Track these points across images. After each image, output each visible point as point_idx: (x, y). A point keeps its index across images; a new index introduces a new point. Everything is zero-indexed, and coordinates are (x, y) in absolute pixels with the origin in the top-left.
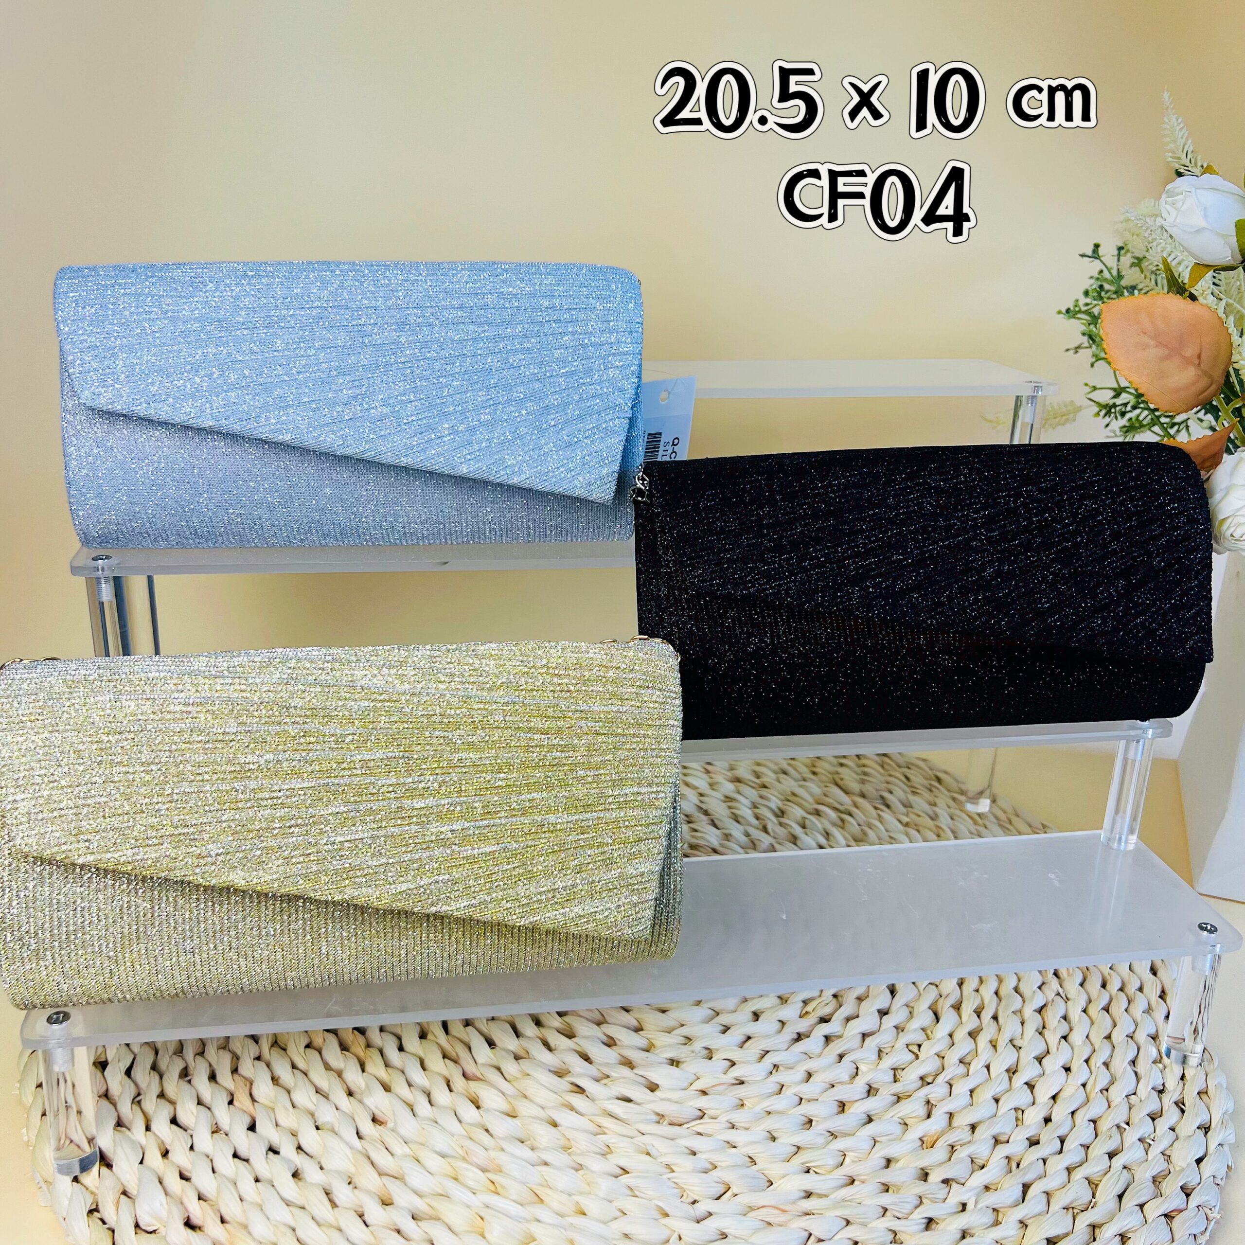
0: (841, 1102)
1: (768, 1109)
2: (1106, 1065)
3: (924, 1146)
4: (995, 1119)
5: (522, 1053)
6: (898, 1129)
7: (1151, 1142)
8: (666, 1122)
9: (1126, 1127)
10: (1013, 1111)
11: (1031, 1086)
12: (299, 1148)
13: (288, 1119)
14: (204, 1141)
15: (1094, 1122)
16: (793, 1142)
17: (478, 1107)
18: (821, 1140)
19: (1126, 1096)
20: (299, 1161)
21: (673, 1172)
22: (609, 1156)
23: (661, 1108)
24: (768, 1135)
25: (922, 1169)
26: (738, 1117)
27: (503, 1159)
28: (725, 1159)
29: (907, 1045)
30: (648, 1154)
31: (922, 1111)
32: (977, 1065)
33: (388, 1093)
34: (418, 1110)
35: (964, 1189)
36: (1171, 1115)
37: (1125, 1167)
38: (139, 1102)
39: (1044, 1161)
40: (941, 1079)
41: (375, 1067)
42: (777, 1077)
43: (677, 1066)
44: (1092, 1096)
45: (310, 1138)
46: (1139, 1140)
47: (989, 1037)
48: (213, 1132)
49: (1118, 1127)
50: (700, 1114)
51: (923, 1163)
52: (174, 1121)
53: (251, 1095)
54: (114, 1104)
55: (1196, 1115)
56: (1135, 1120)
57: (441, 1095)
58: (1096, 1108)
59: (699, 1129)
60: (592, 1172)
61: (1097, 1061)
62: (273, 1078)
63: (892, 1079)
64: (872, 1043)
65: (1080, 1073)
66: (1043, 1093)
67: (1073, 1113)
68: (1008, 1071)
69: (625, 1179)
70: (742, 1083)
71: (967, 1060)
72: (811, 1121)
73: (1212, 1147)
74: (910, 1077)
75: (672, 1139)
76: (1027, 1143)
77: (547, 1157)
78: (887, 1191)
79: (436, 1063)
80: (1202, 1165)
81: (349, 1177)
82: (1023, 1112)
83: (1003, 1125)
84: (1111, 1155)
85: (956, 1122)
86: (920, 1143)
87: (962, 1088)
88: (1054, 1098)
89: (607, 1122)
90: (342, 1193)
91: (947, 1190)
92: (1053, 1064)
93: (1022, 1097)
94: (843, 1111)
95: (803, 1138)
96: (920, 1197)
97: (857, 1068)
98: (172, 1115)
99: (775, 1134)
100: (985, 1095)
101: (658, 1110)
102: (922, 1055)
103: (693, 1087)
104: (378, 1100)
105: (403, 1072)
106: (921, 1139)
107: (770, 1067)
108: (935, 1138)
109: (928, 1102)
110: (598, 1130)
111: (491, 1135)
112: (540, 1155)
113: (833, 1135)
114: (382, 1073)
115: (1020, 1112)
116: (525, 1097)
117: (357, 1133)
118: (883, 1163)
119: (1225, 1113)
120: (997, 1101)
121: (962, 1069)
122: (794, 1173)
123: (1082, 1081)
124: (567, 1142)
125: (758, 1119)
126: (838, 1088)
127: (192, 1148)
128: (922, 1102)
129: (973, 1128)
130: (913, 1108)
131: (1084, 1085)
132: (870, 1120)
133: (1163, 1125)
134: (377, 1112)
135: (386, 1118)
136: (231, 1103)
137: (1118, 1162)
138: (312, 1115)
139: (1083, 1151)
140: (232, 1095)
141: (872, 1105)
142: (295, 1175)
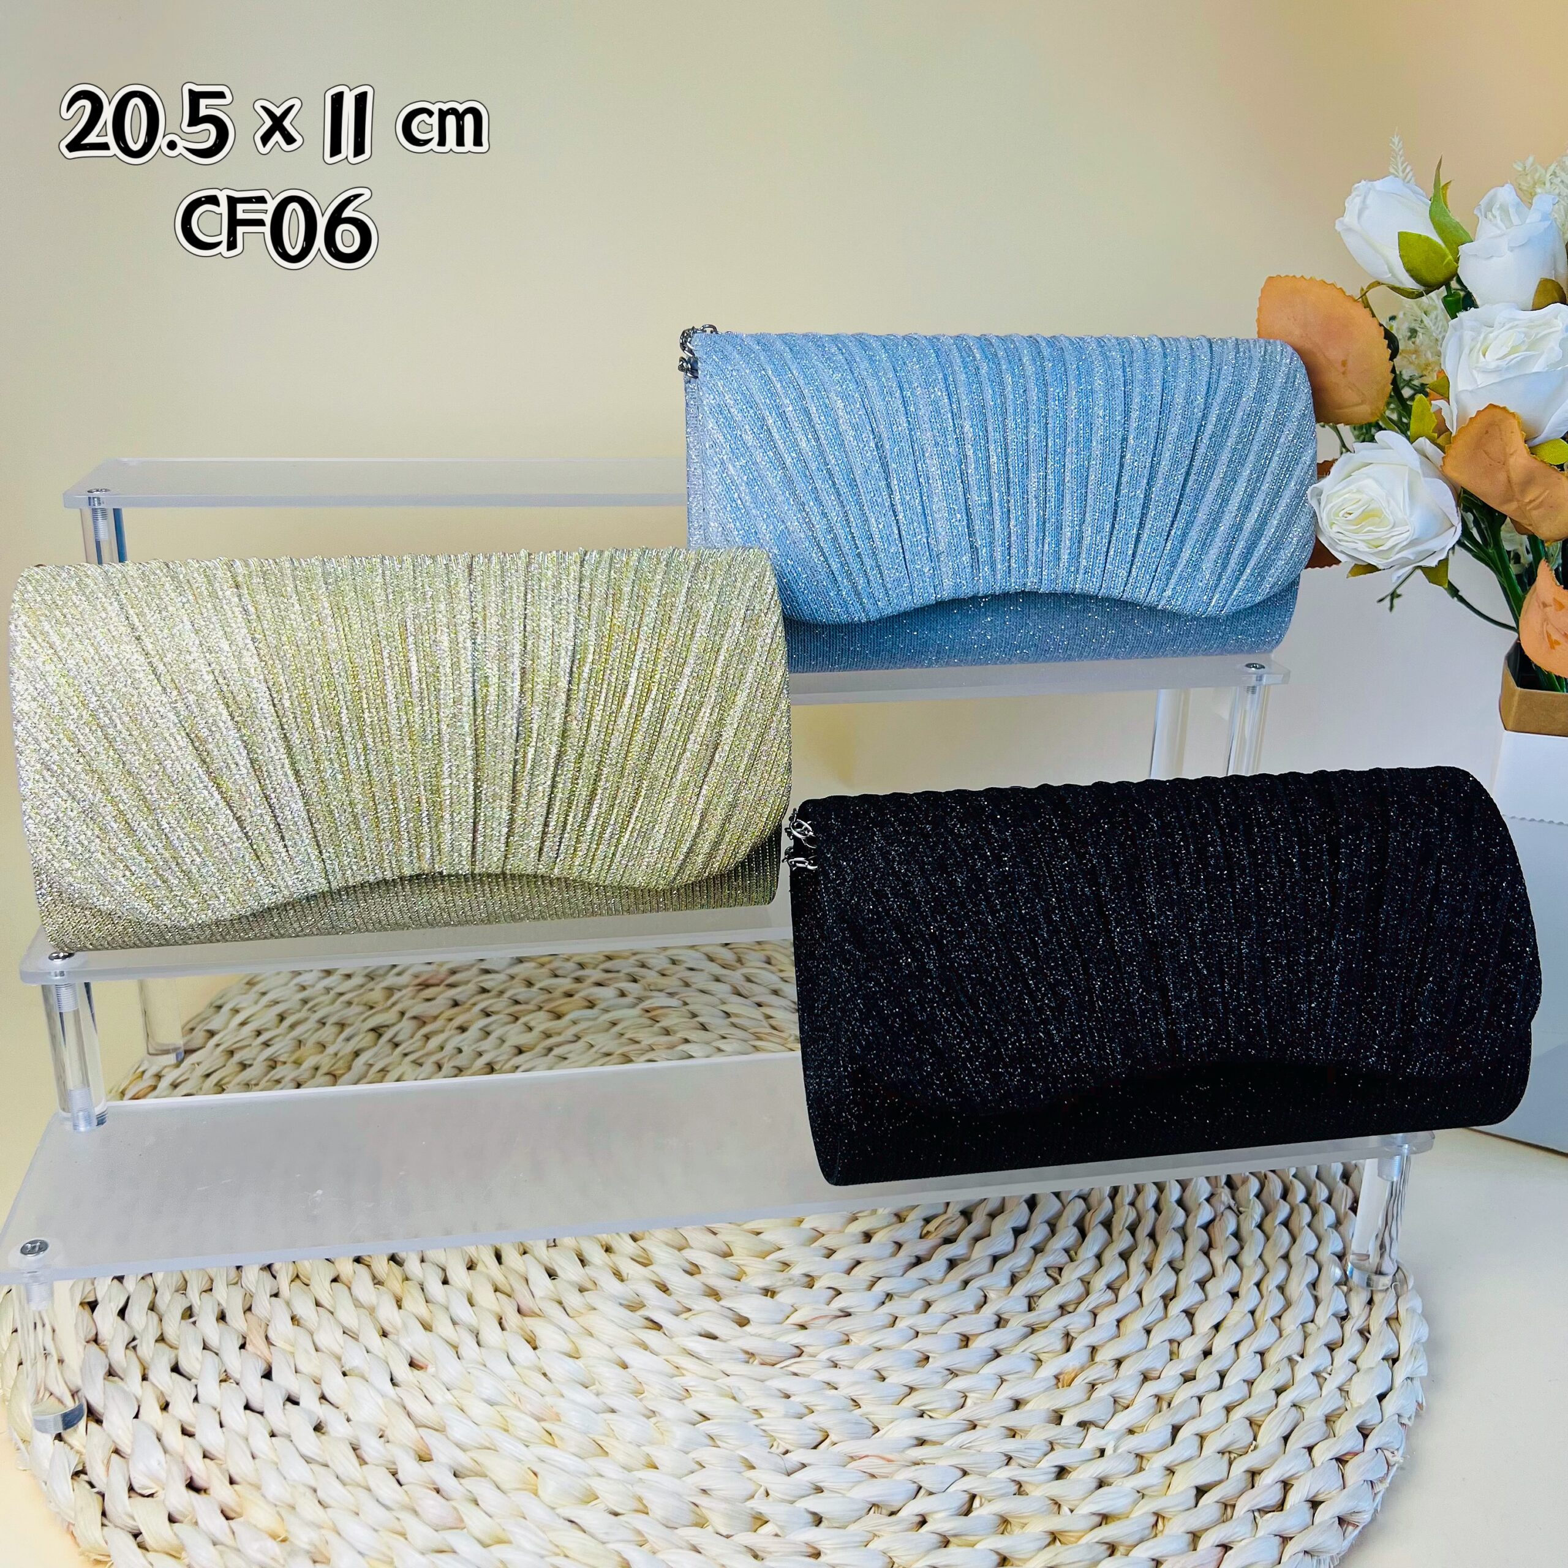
0: (964, 1336)
1: (878, 1345)
2: (1281, 1288)
3: (1060, 1385)
4: (1144, 1352)
5: (589, 1285)
6: (1029, 1367)
7: (1327, 1376)
8: (756, 1362)
9: (1299, 1359)
10: (1167, 1343)
11: (1189, 1314)
12: (323, 1397)
13: (309, 1364)
14: (210, 1389)
15: (1262, 1354)
16: (903, 1382)
17: (535, 1348)
18: (937, 1379)
19: (1303, 1324)
20: (323, 1412)
21: (762, 1417)
22: (686, 1401)
23: (751, 1344)
24: (876, 1374)
25: (1055, 1411)
26: (841, 1353)
27: (562, 1405)
28: (823, 1402)
29: (1046, 1269)
30: (734, 1398)
31: (1059, 1345)
32: (1127, 1291)
33: (428, 1333)
34: (462, 1351)
35: (1103, 1432)
36: (1354, 1343)
37: (1294, 1405)
38: (134, 1348)
39: (1200, 1399)
40: (1082, 1308)
41: (414, 1304)
42: (890, 1308)
43: (772, 1297)
44: (1260, 1325)
45: (334, 1386)
46: (1313, 1374)
47: (1143, 1258)
48: (221, 1381)
49: (1290, 1359)
50: (797, 1351)
51: (1057, 1405)
52: (176, 1369)
53: (267, 1337)
54: (104, 1351)
55: (1382, 1343)
56: (1310, 1350)
57: (491, 1333)
58: (1265, 1337)
59: (794, 1369)
60: (667, 1419)
61: (1271, 1284)
62: (293, 1318)
63: (1026, 1308)
64: (1004, 1268)
65: (1249, 1297)
66: (1204, 1323)
67: (1237, 1344)
68: (1163, 1297)
69: (705, 1426)
70: (849, 1315)
71: (1116, 1286)
72: (928, 1358)
73: (1398, 1381)
74: (1048, 1304)
75: (762, 1381)
76: (1181, 1379)
77: (614, 1403)
78: (1014, 1436)
79: (486, 1298)
80: (1385, 1401)
81: (381, 1430)
82: (1179, 1344)
83: (1153, 1359)
84: (1279, 1392)
85: (1098, 1359)
86: (1054, 1381)
87: (1107, 1318)
88: (1217, 1327)
89: (685, 1362)
90: (372, 1447)
91: (1082, 1435)
92: (1218, 1288)
93: (1177, 1327)
94: (966, 1346)
95: (914, 1376)
96: (1051, 1443)
97: (985, 1296)
98: (173, 1363)
99: (884, 1374)
100: (1134, 1326)
101: (747, 1348)
102: (1063, 1280)
103: (790, 1321)
104: (416, 1341)
105: (447, 1309)
106: (1057, 1377)
107: (882, 1297)
108: (1073, 1375)
109: (1067, 1335)
110: (676, 1372)
111: (550, 1380)
112: (605, 1401)
113: (953, 1373)
114: (422, 1310)
115: (1176, 1345)
116: (591, 1335)
117: (392, 1380)
118: (1011, 1404)
119: (1418, 1341)
120: (1148, 1332)
121: (1109, 1295)
122: (904, 1417)
123: (1251, 1307)
124: (638, 1386)
125: (864, 1354)
126: (961, 1318)
127: (196, 1399)
128: (1060, 1333)
129: (1119, 1363)
130: (1048, 1341)
131: (1252, 1313)
132: (997, 1355)
133: (1342, 1356)
134: (416, 1356)
135: (426, 1362)
136: (243, 1346)
137: (1286, 1399)
138: (339, 1359)
139: (1245, 1386)
140: (244, 1338)
141: (1000, 1337)
142: (318, 1428)
